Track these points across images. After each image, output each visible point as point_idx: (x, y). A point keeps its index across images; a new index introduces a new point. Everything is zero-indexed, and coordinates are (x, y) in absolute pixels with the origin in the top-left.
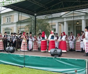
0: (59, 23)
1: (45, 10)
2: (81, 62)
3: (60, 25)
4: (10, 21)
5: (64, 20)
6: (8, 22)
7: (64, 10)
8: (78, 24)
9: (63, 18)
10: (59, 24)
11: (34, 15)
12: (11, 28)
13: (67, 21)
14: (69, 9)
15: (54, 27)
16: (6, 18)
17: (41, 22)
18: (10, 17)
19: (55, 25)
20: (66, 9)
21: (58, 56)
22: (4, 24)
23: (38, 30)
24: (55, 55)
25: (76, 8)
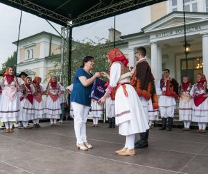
12: (34, 71)
16: (26, 50)
22: (21, 63)
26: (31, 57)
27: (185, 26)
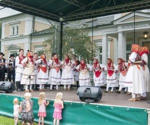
0: (108, 35)
1: (80, 11)
2: (137, 113)
3: (112, 40)
4: (17, 33)
5: (119, 31)
6: (14, 33)
7: (116, 9)
8: (146, 39)
9: (117, 26)
10: (109, 37)
11: (58, 21)
12: (19, 46)
13: (124, 33)
14: (126, 8)
15: (99, 44)
16: (11, 26)
17: (75, 35)
18: (18, 25)
19: (100, 41)
20: (121, 9)
21: (92, 101)
22: (6, 38)
23: (68, 49)
24: (87, 98)
25: (139, 5)
26: (15, 33)
27: (135, 23)
